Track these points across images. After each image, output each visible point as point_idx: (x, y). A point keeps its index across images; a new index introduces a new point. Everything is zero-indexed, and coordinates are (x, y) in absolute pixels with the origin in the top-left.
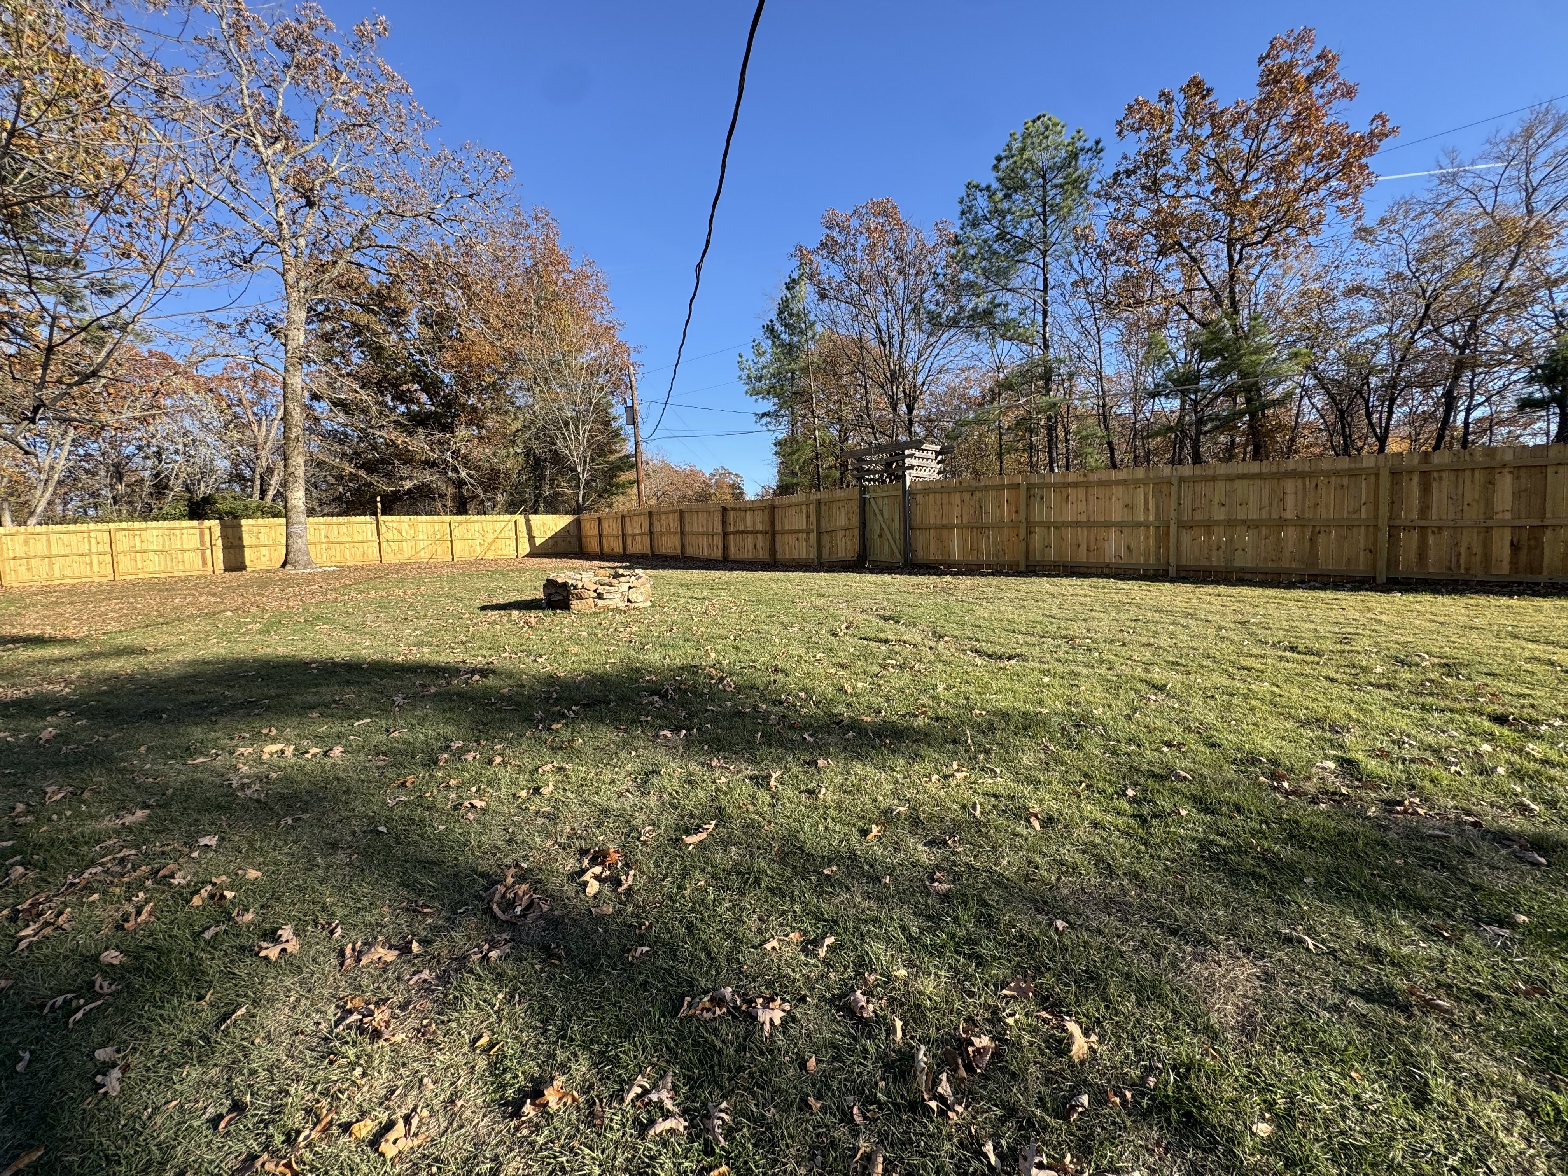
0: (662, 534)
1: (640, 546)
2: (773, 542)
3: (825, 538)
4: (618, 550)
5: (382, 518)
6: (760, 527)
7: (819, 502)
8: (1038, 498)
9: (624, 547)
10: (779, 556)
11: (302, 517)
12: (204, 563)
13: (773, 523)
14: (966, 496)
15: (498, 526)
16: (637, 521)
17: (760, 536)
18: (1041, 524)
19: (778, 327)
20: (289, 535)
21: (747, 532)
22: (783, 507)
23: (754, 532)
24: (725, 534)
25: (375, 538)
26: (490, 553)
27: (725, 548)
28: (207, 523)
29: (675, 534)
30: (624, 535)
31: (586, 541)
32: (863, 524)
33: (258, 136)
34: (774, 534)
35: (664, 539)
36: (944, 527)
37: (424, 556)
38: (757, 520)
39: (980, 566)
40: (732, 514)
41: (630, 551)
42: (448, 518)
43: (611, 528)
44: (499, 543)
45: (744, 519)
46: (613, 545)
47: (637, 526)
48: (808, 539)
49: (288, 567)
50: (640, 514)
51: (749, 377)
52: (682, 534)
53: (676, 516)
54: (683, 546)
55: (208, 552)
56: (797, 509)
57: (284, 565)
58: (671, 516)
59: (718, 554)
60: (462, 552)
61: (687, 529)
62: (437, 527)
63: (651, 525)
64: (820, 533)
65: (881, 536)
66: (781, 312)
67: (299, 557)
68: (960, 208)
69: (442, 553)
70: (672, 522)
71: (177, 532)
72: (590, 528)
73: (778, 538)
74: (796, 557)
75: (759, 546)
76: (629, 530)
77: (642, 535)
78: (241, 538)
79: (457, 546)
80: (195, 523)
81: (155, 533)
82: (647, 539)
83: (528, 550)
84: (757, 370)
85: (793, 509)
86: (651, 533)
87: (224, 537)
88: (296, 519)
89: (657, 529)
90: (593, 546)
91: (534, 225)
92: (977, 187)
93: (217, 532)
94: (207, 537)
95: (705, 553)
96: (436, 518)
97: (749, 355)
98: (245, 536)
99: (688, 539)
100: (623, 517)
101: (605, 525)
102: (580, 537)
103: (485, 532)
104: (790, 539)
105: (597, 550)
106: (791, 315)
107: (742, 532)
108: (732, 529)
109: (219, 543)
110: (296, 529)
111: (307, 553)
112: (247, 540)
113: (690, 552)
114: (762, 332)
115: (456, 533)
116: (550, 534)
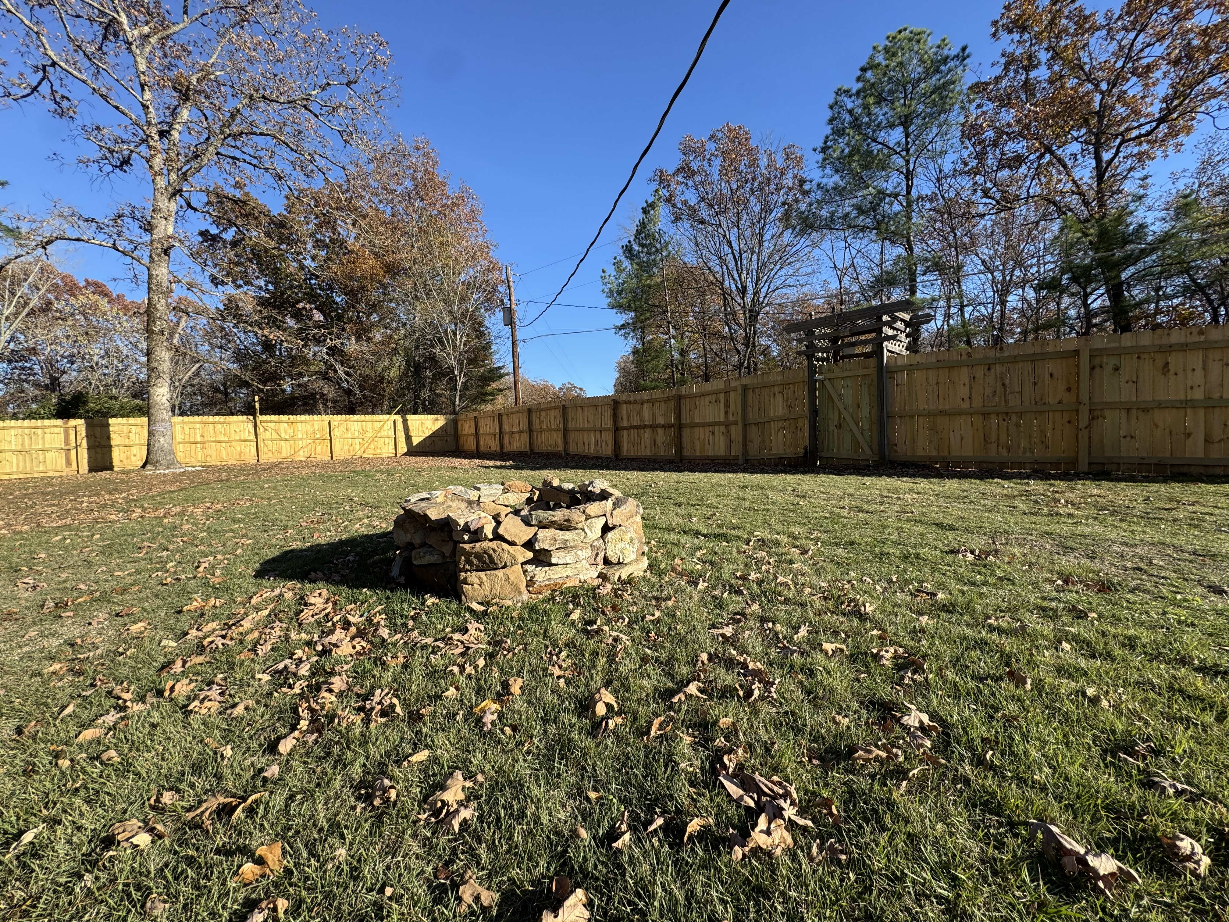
0: (542, 431)
1: (519, 443)
2: (679, 437)
3: (754, 433)
4: (495, 447)
5: (261, 418)
6: (661, 421)
7: (745, 388)
8: (1108, 369)
9: (501, 445)
10: (686, 453)
11: (167, 415)
12: (68, 463)
13: (679, 416)
14: (980, 372)
15: (378, 425)
16: (515, 419)
17: (660, 431)
18: (1114, 406)
19: (636, 247)
20: (150, 434)
21: (645, 427)
22: (692, 397)
23: (653, 427)
24: (617, 430)
25: (253, 437)
26: (369, 451)
27: (617, 444)
28: (73, 422)
29: (556, 430)
30: (501, 433)
31: (462, 440)
32: (814, 412)
33: (122, 14)
34: (680, 427)
35: (545, 436)
36: (942, 413)
37: (302, 455)
38: (657, 412)
39: (1003, 464)
40: (624, 408)
41: (507, 448)
42: (327, 418)
43: (488, 427)
44: (379, 442)
45: (640, 413)
46: (490, 443)
47: (514, 424)
48: (727, 433)
49: (149, 467)
50: (517, 412)
51: (611, 291)
52: (566, 431)
53: (558, 413)
54: (566, 443)
55: (73, 452)
56: (713, 398)
57: (144, 466)
58: (552, 413)
59: (608, 451)
60: (341, 451)
61: (570, 425)
62: (316, 426)
63: (530, 422)
64: (745, 426)
65: (839, 427)
66: (638, 233)
67: (161, 457)
68: (829, 114)
69: (321, 452)
70: (554, 419)
71: (39, 431)
72: (467, 428)
73: (686, 432)
74: (710, 453)
75: (659, 441)
76: (506, 429)
77: (520, 432)
78: (109, 438)
79: (337, 444)
80: (59, 422)
81: (13, 432)
82: (525, 437)
83: (405, 450)
84: (618, 285)
85: (707, 399)
86: (531, 430)
87: (89, 436)
88: (159, 417)
89: (536, 426)
90: (470, 444)
91: (414, 154)
92: (847, 92)
93: (83, 432)
94: (72, 437)
95: (592, 450)
96: (316, 417)
97: (611, 270)
98: (113, 436)
99: (571, 436)
100: (500, 415)
101: (481, 423)
102: (456, 436)
103: (364, 432)
104: (702, 434)
105: (473, 447)
106: (647, 236)
107: (638, 427)
108: (625, 424)
109: (84, 442)
110: (160, 427)
111: (172, 452)
112: (115, 440)
113: (573, 449)
114: (621, 251)
115: (336, 432)
116: (428, 433)
